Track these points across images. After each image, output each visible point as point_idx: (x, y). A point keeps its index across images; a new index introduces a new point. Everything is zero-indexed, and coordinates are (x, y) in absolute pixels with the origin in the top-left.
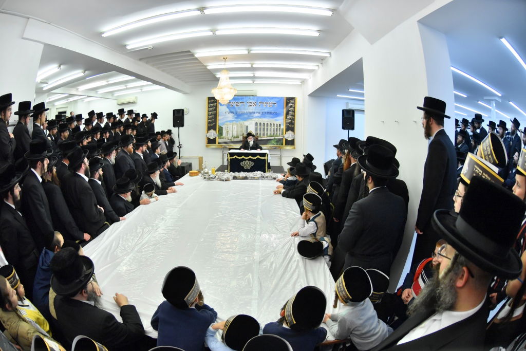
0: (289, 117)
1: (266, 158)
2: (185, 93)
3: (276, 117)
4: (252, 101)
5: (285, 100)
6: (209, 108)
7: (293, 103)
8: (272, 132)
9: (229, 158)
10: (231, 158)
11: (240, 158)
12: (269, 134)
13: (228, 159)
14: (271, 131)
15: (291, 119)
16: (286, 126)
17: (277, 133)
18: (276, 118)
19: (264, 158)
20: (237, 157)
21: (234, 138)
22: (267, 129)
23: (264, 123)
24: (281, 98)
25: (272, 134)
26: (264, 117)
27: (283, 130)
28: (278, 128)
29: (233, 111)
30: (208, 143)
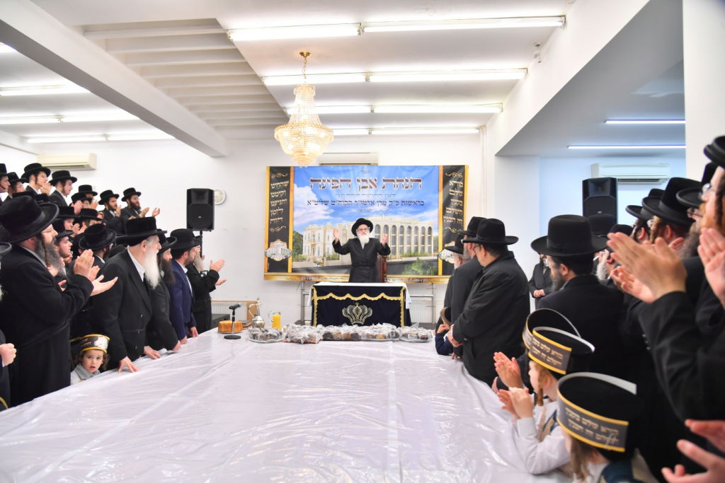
0: (450, 210)
1: (401, 298)
2: (217, 156)
3: (422, 211)
4: (366, 177)
5: (441, 173)
6: (271, 190)
7: (459, 180)
8: (413, 246)
9: (316, 298)
10: (321, 298)
11: (341, 298)
12: (405, 251)
13: (313, 302)
14: (409, 243)
15: (454, 215)
16: (444, 231)
17: (423, 248)
18: (421, 215)
19: (395, 298)
20: (334, 296)
21: (329, 259)
22: (402, 239)
23: (394, 226)
24: (432, 169)
25: (413, 250)
26: (395, 213)
27: (436, 240)
28: (427, 235)
29: (325, 198)
30: (269, 271)
